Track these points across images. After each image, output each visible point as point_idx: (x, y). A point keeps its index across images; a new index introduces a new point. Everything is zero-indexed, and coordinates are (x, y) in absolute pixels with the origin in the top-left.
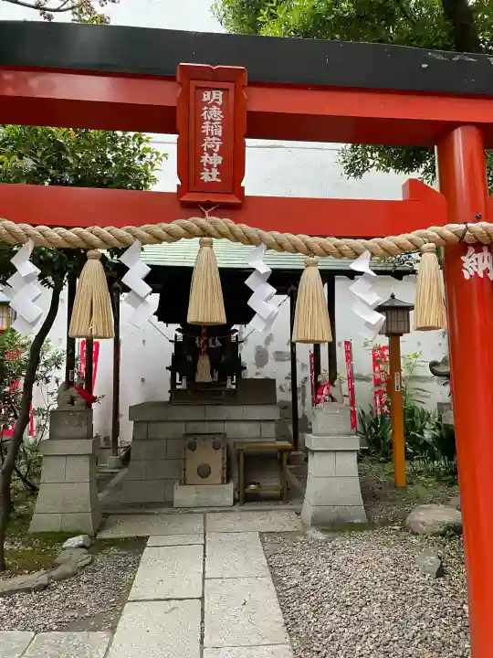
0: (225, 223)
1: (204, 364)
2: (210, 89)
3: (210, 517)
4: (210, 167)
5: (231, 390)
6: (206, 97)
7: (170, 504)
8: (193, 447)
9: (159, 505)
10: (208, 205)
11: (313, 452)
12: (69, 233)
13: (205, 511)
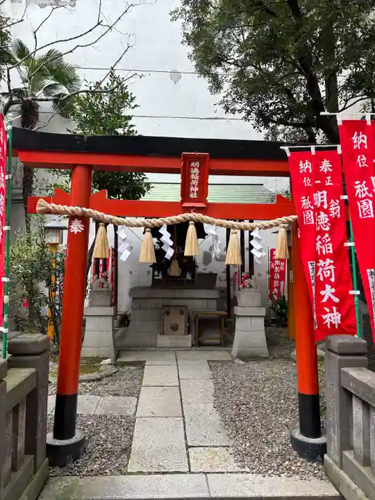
0: (199, 215)
2: (194, 162)
3: (179, 353)
4: (193, 192)
5: (189, 280)
6: (193, 164)
7: (155, 346)
8: (168, 313)
9: (152, 347)
10: (192, 208)
11: (239, 316)
13: (176, 349)
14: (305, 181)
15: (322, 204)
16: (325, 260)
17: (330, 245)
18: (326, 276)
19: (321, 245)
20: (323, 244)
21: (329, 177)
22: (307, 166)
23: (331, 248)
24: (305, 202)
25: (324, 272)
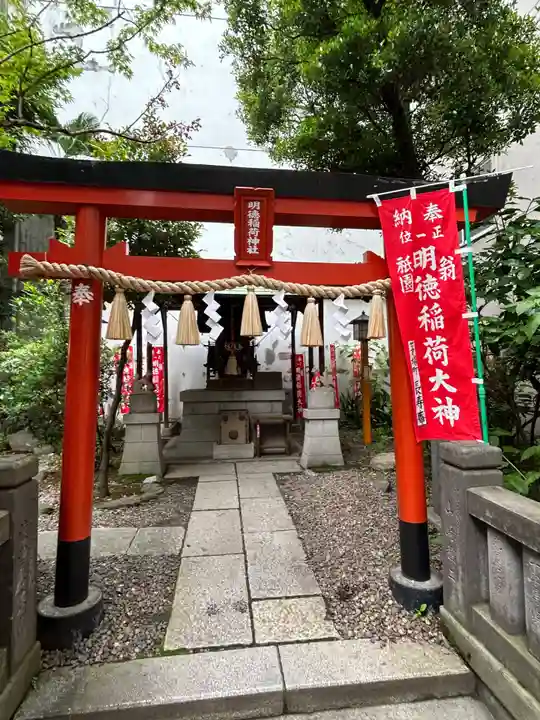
0: (261, 278)
1: (233, 362)
2: (253, 201)
3: (239, 465)
4: (252, 245)
5: (250, 380)
6: (250, 205)
7: (211, 457)
8: (226, 419)
9: (207, 459)
10: (251, 267)
11: (308, 420)
12: (174, 285)
13: (235, 461)
14: (401, 237)
15: (429, 263)
16: (434, 338)
17: (442, 318)
18: (436, 358)
19: (429, 318)
20: (432, 317)
21: (439, 227)
22: (405, 216)
23: (442, 322)
24: (403, 264)
25: (434, 354)
